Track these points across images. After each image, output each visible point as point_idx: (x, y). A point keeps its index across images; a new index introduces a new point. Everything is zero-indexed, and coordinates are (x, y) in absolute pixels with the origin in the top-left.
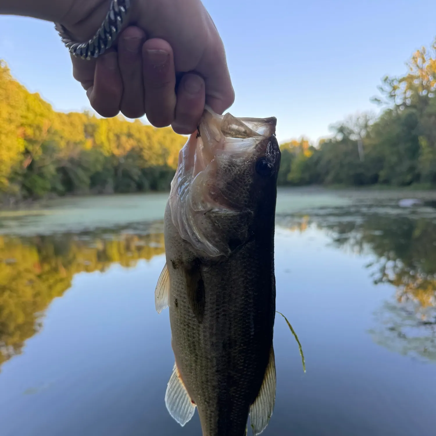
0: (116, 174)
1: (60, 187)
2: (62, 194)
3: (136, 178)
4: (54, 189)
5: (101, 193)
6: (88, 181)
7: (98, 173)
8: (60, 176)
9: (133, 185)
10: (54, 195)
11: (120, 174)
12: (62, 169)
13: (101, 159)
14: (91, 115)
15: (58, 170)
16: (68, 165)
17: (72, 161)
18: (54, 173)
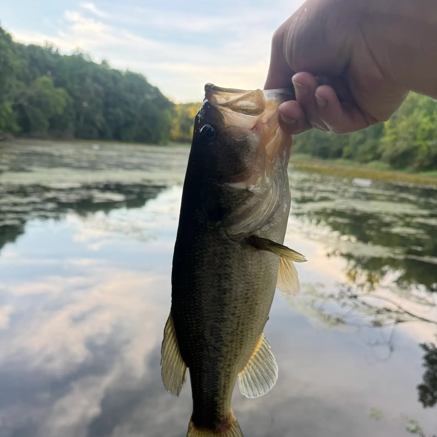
0: (78, 118)
1: (17, 128)
2: (18, 135)
3: (99, 124)
4: (8, 129)
6: (47, 124)
7: (58, 116)
8: (16, 114)
9: (95, 132)
10: (9, 135)
11: (82, 119)
12: (18, 108)
13: (63, 101)
14: (54, 50)
15: (14, 108)
16: (26, 104)
17: (30, 100)
18: (10, 110)
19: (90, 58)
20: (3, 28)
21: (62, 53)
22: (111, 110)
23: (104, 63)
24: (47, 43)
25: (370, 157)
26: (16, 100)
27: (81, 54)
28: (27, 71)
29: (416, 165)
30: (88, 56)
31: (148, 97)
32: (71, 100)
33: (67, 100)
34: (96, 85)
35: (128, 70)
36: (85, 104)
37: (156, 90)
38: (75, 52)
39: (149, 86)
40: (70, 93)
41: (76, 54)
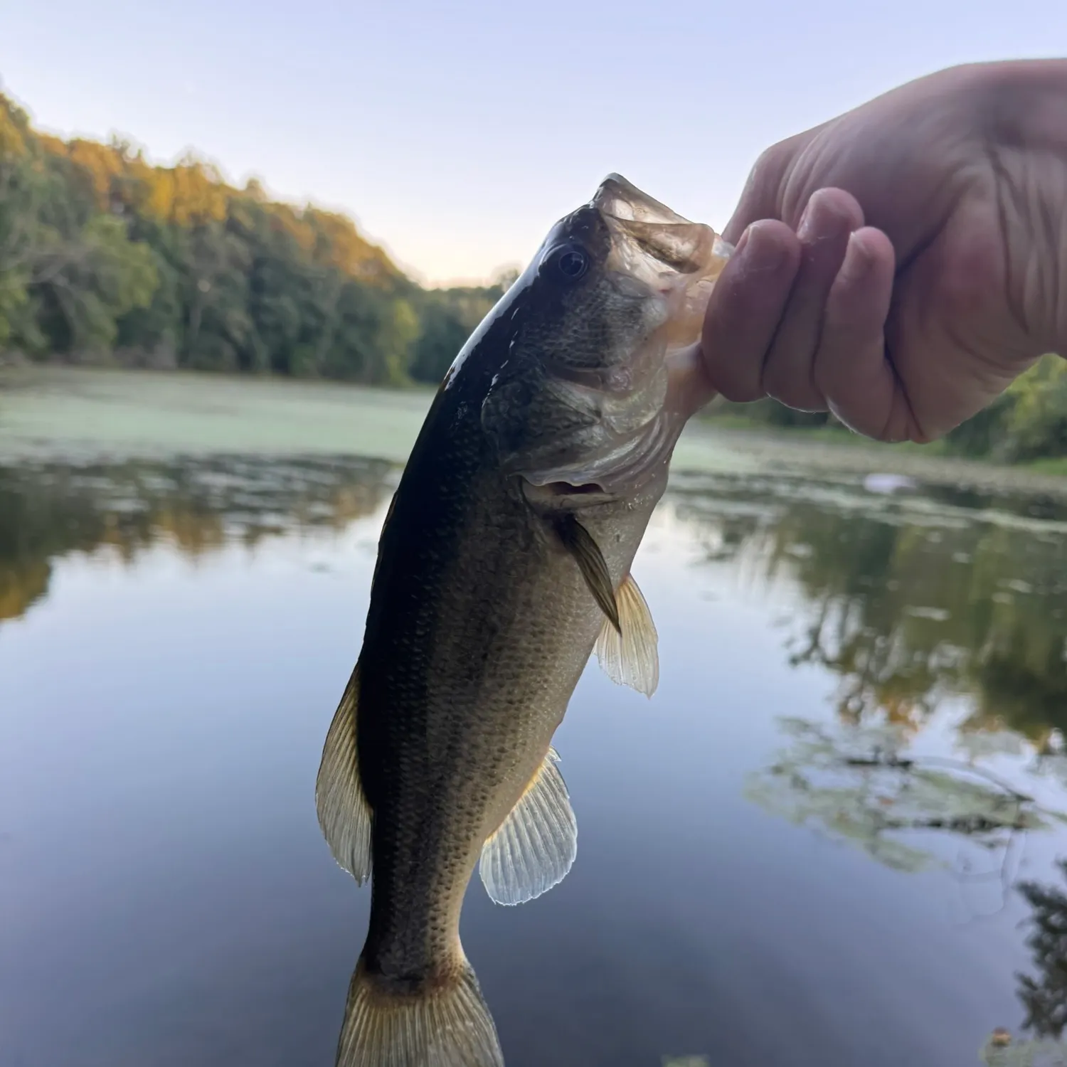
0: (186, 319)
1: (37, 338)
2: (39, 357)
3: (237, 335)
4: (18, 341)
5: (141, 365)
6: (111, 330)
7: (138, 312)
8: (37, 306)
9: (228, 352)
10: (18, 355)
11: (196, 320)
12: (43, 291)
13: (150, 274)
14: (131, 154)
15: (32, 291)
16: (62, 282)
17: (71, 272)
18: (22, 296)
19: (217, 174)
20: (8, 97)
21: (151, 161)
22: (267, 300)
23: (253, 185)
24: (115, 137)
26: (36, 271)
27: (197, 165)
28: (63, 200)
29: (1010, 444)
30: (214, 169)
32: (172, 276)
33: (160, 274)
34: (232, 240)
35: (309, 206)
36: (205, 286)
38: (182, 161)
40: (169, 256)
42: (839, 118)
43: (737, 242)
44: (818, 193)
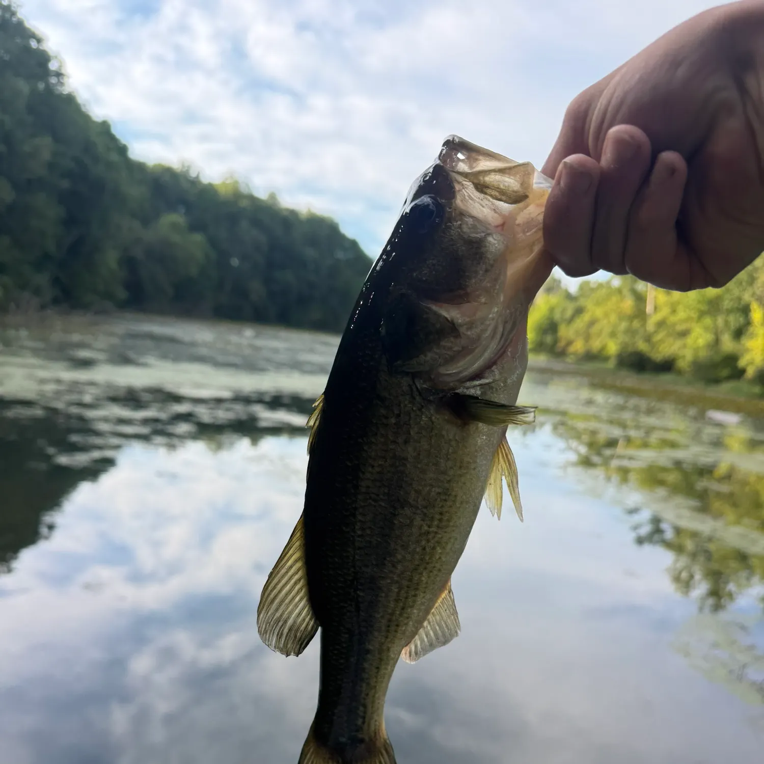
0: (221, 286)
1: (122, 294)
2: (121, 306)
6: (170, 291)
8: (124, 273)
11: (228, 287)
12: (129, 263)
13: (199, 255)
14: (193, 174)
18: (115, 266)
19: (249, 188)
21: (205, 179)
22: (278, 274)
23: (272, 197)
24: (183, 164)
25: (725, 372)
26: (125, 249)
27: (236, 182)
28: (147, 206)
30: (247, 185)
31: (340, 255)
32: (214, 256)
33: (207, 255)
34: (256, 232)
35: (309, 211)
36: (235, 262)
37: (354, 245)
38: (227, 179)
39: (342, 238)
40: (213, 243)
41: (228, 182)
42: (627, 63)
43: (555, 176)
44: (614, 130)
